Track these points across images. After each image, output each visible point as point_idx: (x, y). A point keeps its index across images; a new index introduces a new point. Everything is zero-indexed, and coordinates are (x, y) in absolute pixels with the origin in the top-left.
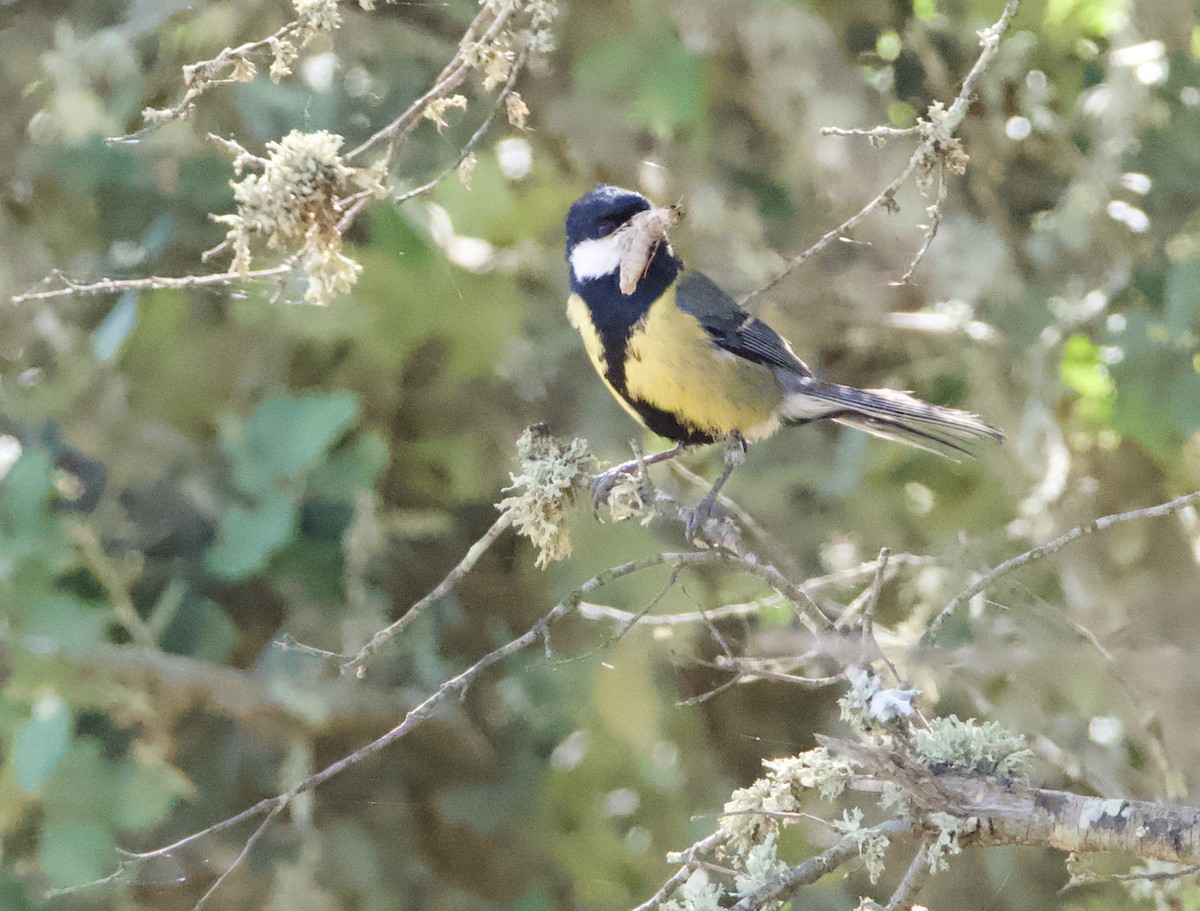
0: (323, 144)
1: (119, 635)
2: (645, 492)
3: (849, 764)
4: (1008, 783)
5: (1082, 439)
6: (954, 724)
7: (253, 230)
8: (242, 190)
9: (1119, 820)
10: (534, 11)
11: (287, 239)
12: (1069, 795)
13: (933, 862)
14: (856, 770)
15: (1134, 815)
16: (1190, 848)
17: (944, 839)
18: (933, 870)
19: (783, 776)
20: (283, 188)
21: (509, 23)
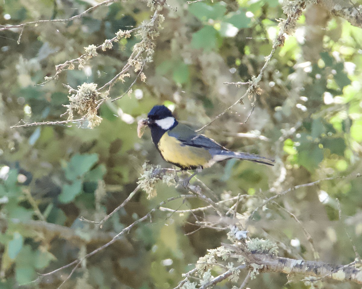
0: (92, 86)
1: (36, 218)
2: (176, 179)
3: (230, 250)
4: (272, 256)
5: (289, 166)
6: (258, 240)
7: (74, 109)
8: (71, 99)
9: (301, 266)
10: (148, 51)
11: (83, 111)
12: (288, 259)
13: (252, 276)
14: (232, 252)
15: (305, 264)
16: (319, 273)
17: (255, 270)
18: (252, 279)
19: (212, 254)
20: (82, 98)
21: (141, 54)
